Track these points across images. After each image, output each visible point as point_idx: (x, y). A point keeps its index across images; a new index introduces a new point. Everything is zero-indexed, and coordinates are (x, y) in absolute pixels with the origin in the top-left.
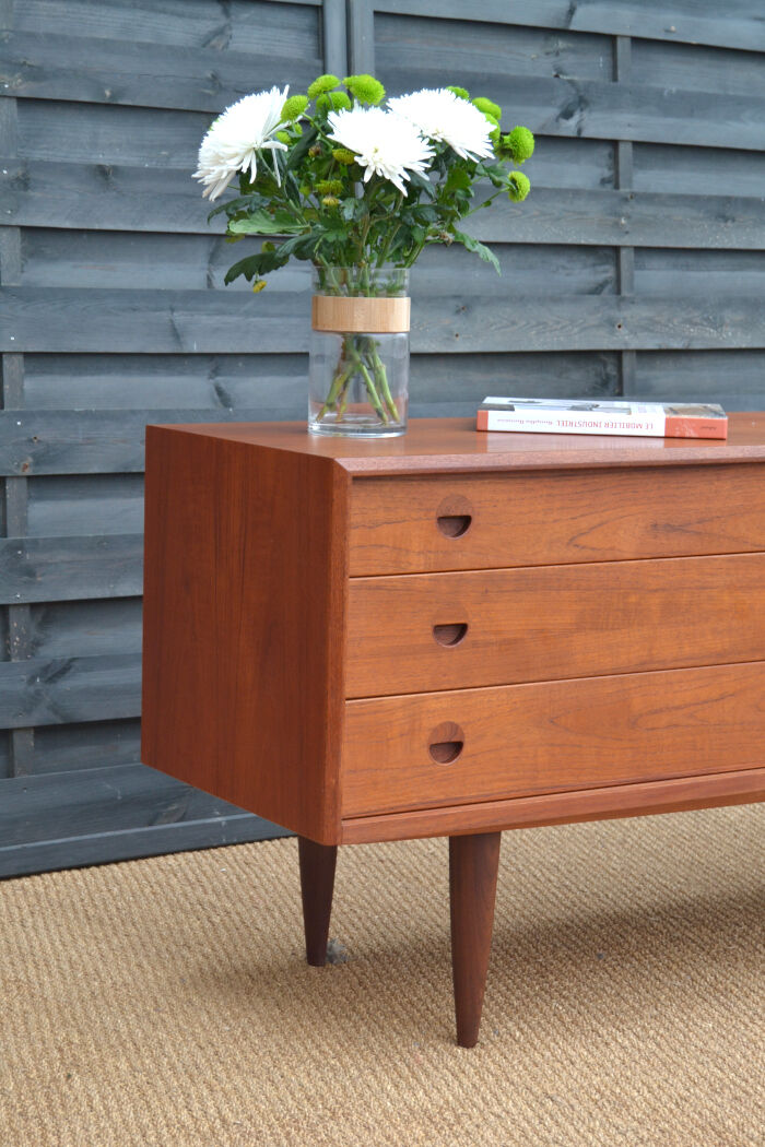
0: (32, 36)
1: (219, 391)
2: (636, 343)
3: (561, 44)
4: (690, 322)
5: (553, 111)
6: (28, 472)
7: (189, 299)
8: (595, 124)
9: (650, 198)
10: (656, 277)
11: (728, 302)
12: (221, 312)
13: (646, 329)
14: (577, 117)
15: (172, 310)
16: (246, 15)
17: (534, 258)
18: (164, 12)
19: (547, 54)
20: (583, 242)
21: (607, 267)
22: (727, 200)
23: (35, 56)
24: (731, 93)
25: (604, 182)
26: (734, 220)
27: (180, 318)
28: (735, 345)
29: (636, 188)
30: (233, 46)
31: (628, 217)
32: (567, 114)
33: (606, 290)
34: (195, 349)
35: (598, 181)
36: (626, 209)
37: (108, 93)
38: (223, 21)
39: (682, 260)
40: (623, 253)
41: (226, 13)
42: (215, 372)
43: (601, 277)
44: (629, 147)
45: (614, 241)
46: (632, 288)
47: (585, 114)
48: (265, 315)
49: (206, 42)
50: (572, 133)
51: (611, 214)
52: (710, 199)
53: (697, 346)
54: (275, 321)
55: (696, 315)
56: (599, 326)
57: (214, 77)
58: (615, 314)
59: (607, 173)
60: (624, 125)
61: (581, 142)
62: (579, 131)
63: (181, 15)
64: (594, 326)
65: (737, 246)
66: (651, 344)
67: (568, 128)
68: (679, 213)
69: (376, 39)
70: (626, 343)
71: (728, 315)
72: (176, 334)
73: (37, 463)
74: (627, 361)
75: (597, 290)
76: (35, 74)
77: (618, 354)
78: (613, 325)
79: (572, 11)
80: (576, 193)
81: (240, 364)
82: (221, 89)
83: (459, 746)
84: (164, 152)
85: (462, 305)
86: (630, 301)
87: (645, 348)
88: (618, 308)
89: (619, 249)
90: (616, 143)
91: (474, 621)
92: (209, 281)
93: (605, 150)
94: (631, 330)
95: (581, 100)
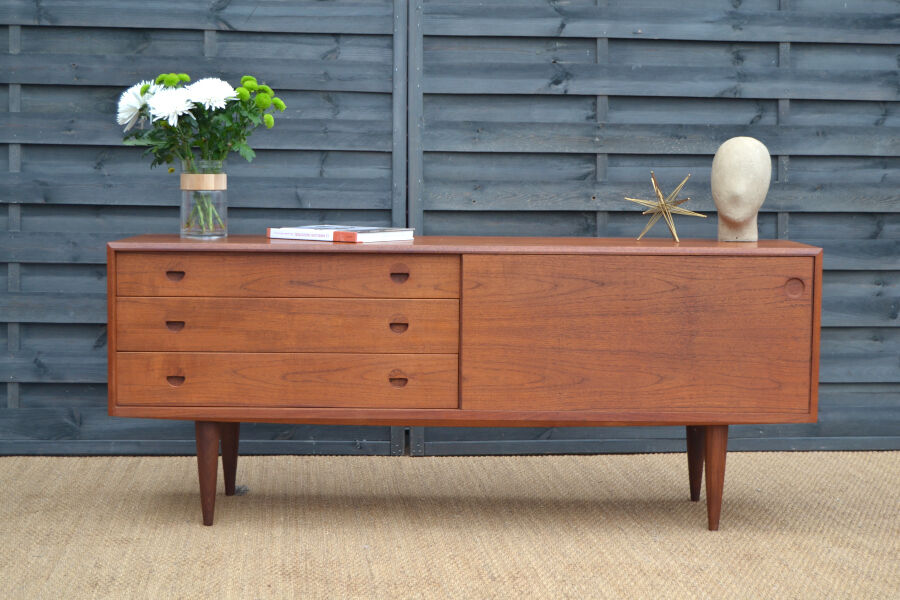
0: (224, 59)
2: (604, 207)
3: (558, 44)
5: (546, 82)
7: (308, 182)
8: (575, 87)
9: (617, 126)
10: (628, 170)
12: (325, 189)
13: (614, 199)
14: (564, 84)
15: (297, 187)
16: (348, 42)
17: (533, 160)
18: (301, 43)
19: (548, 50)
20: (567, 151)
21: (589, 165)
22: (681, 126)
24: (690, 65)
25: (588, 118)
26: (685, 138)
27: (301, 192)
29: (613, 121)
30: (339, 58)
31: (600, 137)
32: (557, 82)
33: (589, 178)
34: (309, 206)
35: (585, 118)
36: (599, 133)
38: (335, 45)
39: (649, 161)
40: (599, 157)
41: (337, 41)
42: (323, 219)
43: (585, 171)
44: (606, 99)
45: (591, 151)
46: (604, 177)
47: (571, 82)
48: (352, 190)
49: (324, 56)
50: (560, 92)
51: (588, 136)
52: (664, 126)
54: (359, 193)
56: (578, 197)
57: (326, 74)
58: (591, 191)
59: (591, 113)
60: (602, 87)
61: (565, 97)
62: (566, 91)
63: (311, 44)
64: (573, 198)
65: (688, 153)
66: (617, 208)
67: (559, 89)
68: (640, 135)
69: (424, 49)
70: (598, 207)
72: (298, 199)
74: (600, 217)
75: (583, 177)
77: (594, 213)
78: (588, 197)
79: (563, 26)
80: (562, 125)
81: (339, 214)
82: (330, 79)
83: (183, 378)
84: (299, 111)
85: (479, 185)
86: (603, 184)
87: (612, 209)
88: (594, 188)
89: (595, 155)
90: (595, 97)
91: (187, 321)
92: (321, 173)
93: (590, 101)
94: (602, 200)
95: (567, 74)
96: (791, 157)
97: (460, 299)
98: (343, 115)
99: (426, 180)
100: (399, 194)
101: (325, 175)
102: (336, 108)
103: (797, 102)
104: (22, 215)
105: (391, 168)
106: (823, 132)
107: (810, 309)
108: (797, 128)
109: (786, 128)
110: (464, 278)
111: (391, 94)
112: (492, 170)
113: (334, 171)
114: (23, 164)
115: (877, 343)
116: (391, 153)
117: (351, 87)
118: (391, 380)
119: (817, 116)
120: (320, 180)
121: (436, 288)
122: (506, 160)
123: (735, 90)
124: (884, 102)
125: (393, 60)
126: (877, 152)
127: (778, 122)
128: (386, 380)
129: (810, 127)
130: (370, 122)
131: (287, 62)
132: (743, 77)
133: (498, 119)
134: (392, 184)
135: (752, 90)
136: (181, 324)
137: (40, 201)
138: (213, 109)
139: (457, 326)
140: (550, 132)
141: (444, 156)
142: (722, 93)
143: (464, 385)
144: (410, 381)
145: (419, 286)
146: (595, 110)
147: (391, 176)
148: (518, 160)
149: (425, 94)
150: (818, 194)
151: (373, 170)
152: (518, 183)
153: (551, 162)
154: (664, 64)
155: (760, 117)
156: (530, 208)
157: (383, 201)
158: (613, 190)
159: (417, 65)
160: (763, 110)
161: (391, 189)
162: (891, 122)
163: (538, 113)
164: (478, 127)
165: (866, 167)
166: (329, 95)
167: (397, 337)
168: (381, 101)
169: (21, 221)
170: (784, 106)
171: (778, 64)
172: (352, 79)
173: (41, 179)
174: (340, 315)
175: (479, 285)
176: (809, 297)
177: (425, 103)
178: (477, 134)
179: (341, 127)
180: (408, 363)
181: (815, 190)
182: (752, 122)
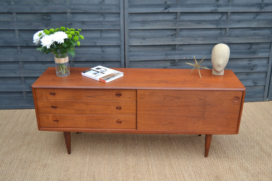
1: (103, 50)
2: (178, 43)
4: (190, 40)
5: (163, 9)
6: (73, 61)
7: (97, 38)
8: (171, 10)
9: (182, 21)
10: (185, 33)
11: (199, 36)
12: (102, 40)
13: (181, 41)
14: (168, 9)
17: (159, 31)
20: (168, 28)
22: (200, 21)
23: (72, 7)
24: (204, 3)
25: (175, 18)
26: (201, 24)
27: (95, 41)
28: (200, 43)
29: (181, 19)
30: (105, 3)
31: (178, 24)
32: (166, 9)
33: (174, 35)
34: (98, 45)
35: (173, 18)
36: (178, 23)
37: (84, 11)
40: (177, 30)
42: (102, 48)
43: (173, 33)
44: (180, 13)
45: (175, 28)
46: (178, 35)
47: (170, 9)
48: (110, 40)
50: (167, 12)
51: (174, 24)
52: (196, 21)
53: (191, 43)
55: (192, 39)
57: (101, 8)
59: (175, 17)
60: (179, 10)
61: (168, 13)
62: (168, 11)
64: (170, 41)
65: (201, 28)
66: (181, 43)
67: (167, 11)
68: (189, 23)
70: (176, 43)
71: (199, 39)
72: (95, 43)
73: (74, 60)
74: (177, 46)
75: (172, 35)
76: (72, 9)
77: (175, 45)
78: (174, 41)
80: (167, 20)
81: (106, 47)
82: (102, 9)
83: (58, 121)
84: (94, 18)
85: (144, 38)
86: (178, 37)
87: (180, 44)
88: (175, 38)
89: (176, 29)
90: (177, 13)
91: (58, 106)
92: (101, 35)
93: (175, 14)
94: (177, 41)
95: (169, 7)
96: (230, 28)
97: (137, 101)
98: (107, 19)
99: (130, 37)
100: (122, 41)
101: (102, 37)
102: (104, 17)
103: (233, 13)
104: (21, 49)
105: (120, 34)
106: (239, 21)
107: (240, 105)
108: (232, 20)
109: (229, 20)
110: (138, 96)
111: (119, 13)
112: (148, 34)
113: (105, 35)
114: (19, 35)
115: (247, 76)
116: (120, 30)
117: (108, 11)
118: (117, 122)
119: (238, 16)
120: (101, 38)
121: (129, 98)
122: (151, 31)
123: (216, 10)
124: (257, 12)
125: (120, 4)
126: (253, 26)
127: (227, 19)
128: (116, 122)
129: (235, 20)
130: (114, 21)
131: (90, 5)
132: (218, 6)
133: (150, 20)
134: (120, 38)
135: (220, 10)
136: (56, 107)
137: (25, 45)
138: (60, 43)
139: (135, 108)
140: (164, 23)
141: (135, 30)
142: (212, 11)
143: (138, 124)
144: (122, 122)
145: (124, 98)
146: (176, 16)
147: (120, 36)
148: (155, 31)
149: (129, 13)
150: (236, 38)
151: (115, 35)
152: (155, 37)
153: (164, 31)
154: (196, 3)
155: (222, 17)
156: (158, 44)
157: (118, 43)
158: (181, 39)
159: (126, 5)
160: (223, 15)
161: (120, 40)
162: (258, 17)
163: (161, 17)
164: (144, 22)
165: (250, 30)
166: (102, 14)
167: (118, 111)
168: (117, 15)
169: (21, 50)
170: (229, 14)
171: (228, 2)
172: (108, 9)
173: (25, 39)
174: (101, 105)
175: (142, 98)
176: (240, 102)
177: (129, 15)
178: (144, 24)
179: (106, 23)
180: (122, 117)
181: (235, 37)
182: (220, 19)
